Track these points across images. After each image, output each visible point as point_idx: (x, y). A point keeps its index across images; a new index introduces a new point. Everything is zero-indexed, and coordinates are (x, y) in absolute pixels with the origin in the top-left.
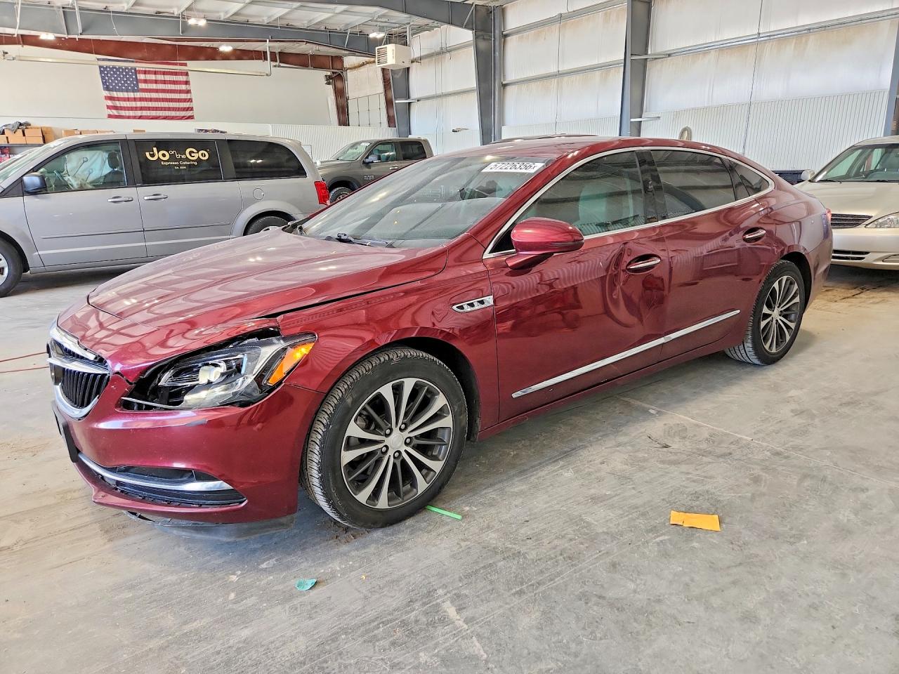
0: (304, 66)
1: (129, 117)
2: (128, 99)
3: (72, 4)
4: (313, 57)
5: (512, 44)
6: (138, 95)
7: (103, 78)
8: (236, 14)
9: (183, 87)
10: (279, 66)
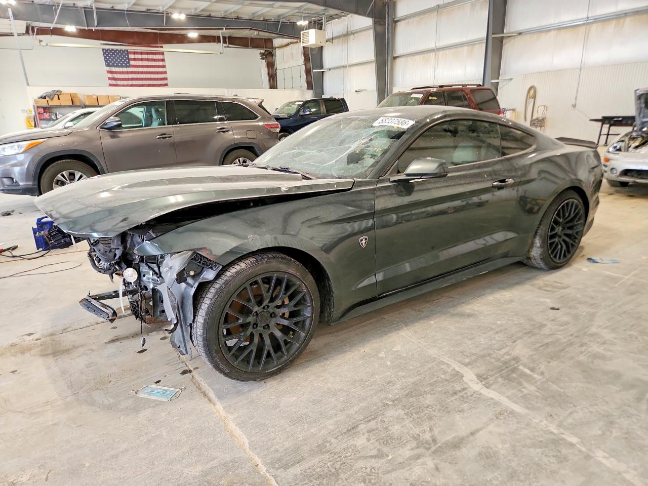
0: (244, 46)
1: (123, 86)
2: (123, 73)
3: (90, 5)
4: (252, 39)
5: (401, 28)
6: (130, 69)
7: (105, 58)
8: (203, 10)
9: (161, 63)
10: (228, 47)
